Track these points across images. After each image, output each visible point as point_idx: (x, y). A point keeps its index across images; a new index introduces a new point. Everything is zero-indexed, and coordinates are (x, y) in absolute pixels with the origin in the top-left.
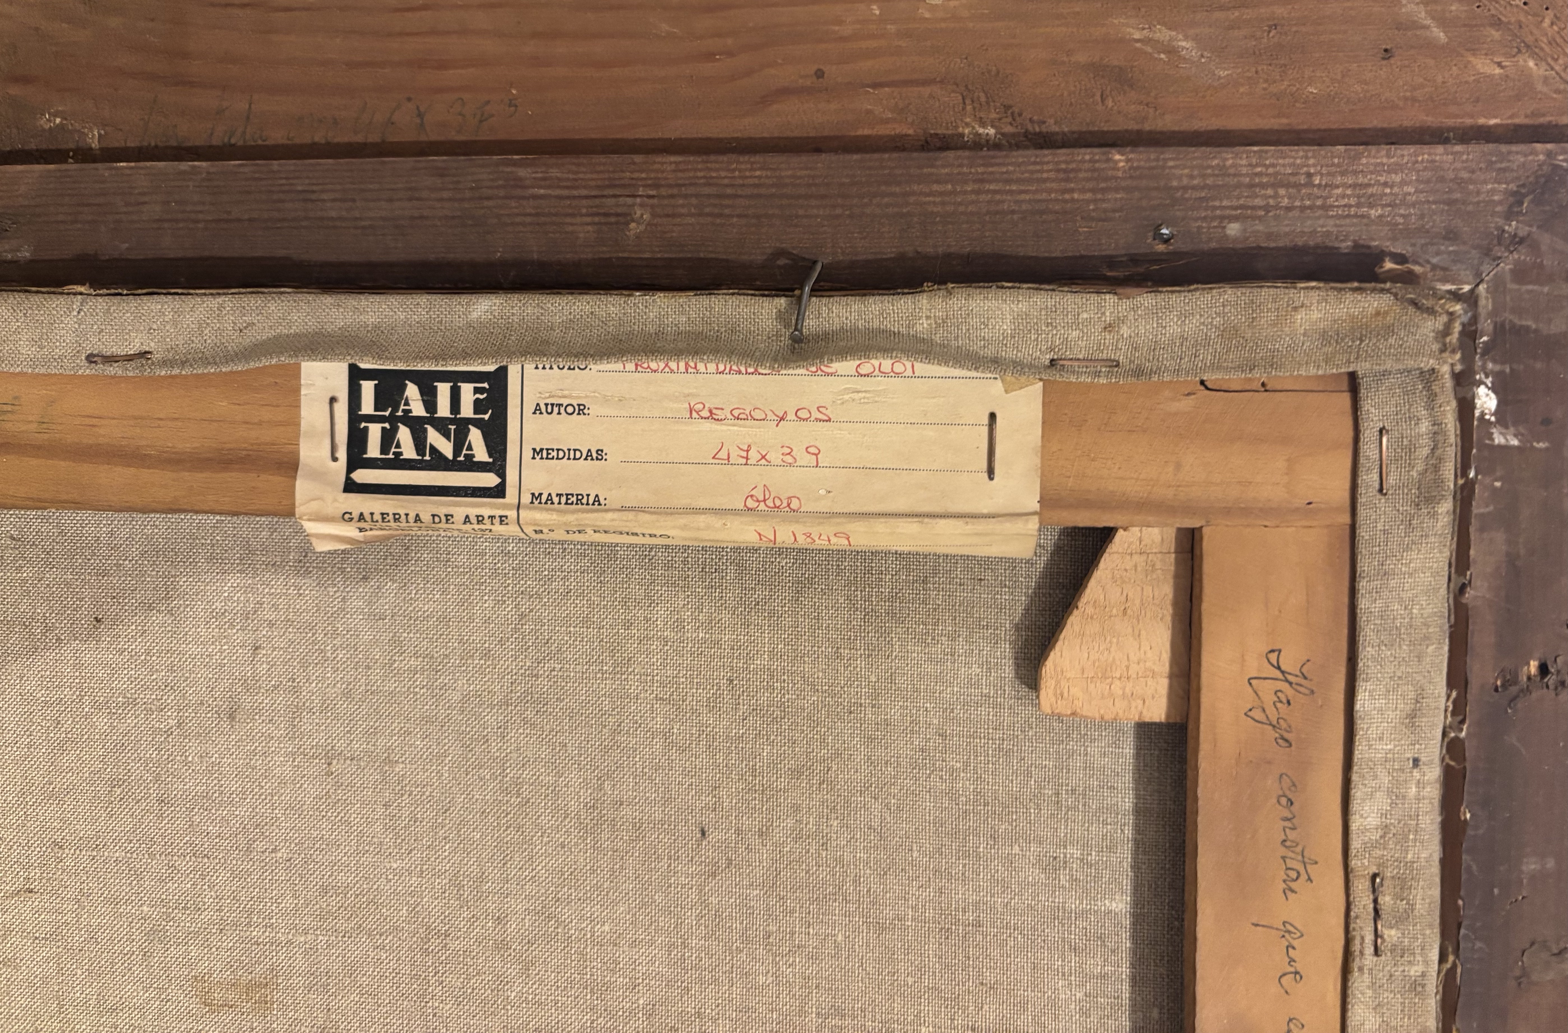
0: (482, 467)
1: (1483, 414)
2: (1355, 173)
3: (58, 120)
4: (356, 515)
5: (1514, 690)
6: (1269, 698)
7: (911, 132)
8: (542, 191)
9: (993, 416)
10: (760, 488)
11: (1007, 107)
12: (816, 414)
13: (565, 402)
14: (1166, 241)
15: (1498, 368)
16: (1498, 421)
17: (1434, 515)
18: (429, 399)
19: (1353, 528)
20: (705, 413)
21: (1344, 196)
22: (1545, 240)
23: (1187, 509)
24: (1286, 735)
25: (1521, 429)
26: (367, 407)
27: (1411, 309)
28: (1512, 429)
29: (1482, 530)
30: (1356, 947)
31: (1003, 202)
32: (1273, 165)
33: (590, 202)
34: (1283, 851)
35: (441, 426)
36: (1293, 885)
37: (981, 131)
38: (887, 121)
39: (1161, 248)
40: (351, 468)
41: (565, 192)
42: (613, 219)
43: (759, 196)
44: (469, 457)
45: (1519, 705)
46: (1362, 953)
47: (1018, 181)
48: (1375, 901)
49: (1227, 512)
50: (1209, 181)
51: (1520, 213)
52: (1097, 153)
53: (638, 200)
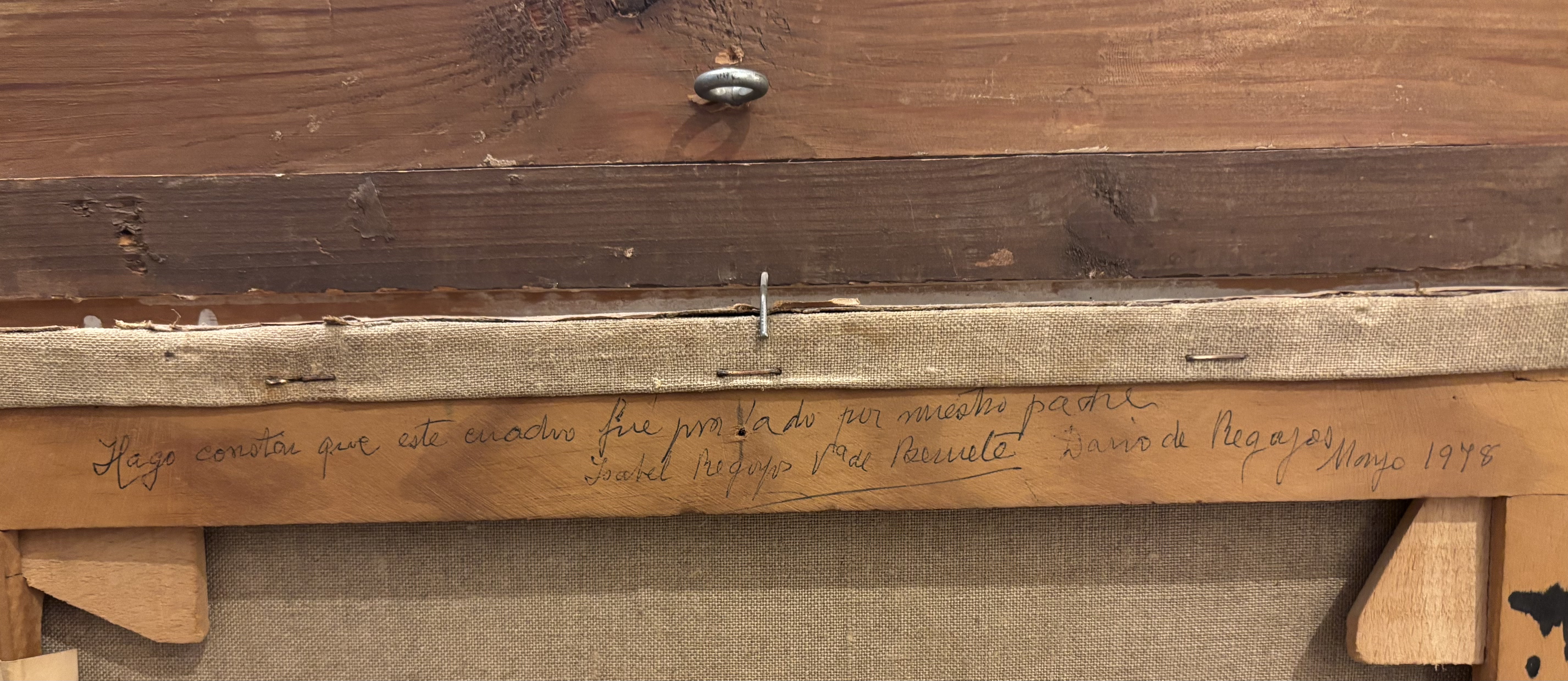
5: (144, 258)
6: (134, 472)
24: (165, 456)
30: (328, 396)
34: (261, 455)
36: (288, 446)
45: (157, 253)
46: (332, 392)
48: (292, 382)
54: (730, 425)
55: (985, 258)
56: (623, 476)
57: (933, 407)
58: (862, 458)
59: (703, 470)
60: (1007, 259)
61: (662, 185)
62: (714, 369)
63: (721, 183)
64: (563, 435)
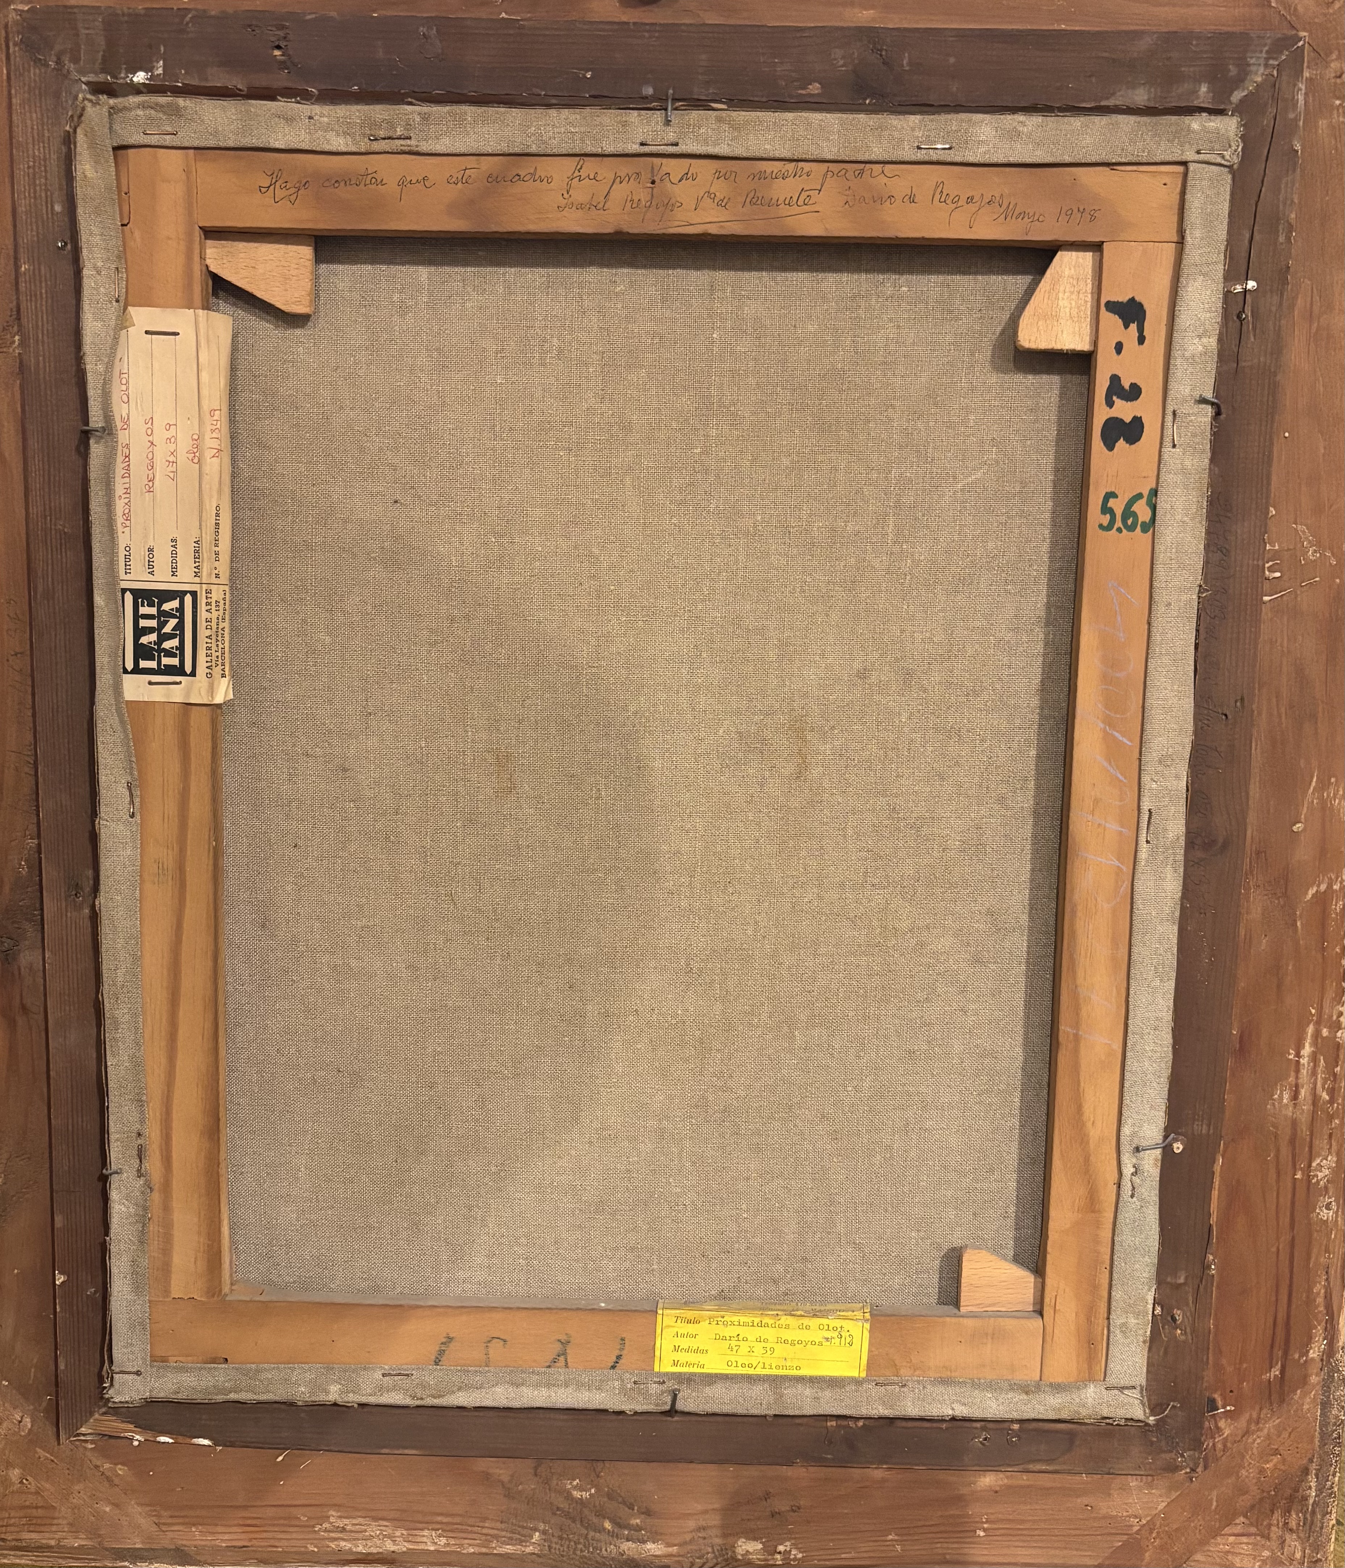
0: (182, 603)
1: (147, 79)
2: (27, 143)
3: (23, 863)
4: (208, 671)
5: (289, 64)
6: (284, 193)
7: (18, 382)
8: (50, 579)
9: (147, 332)
10: (188, 455)
11: (4, 329)
12: (149, 425)
13: (147, 559)
14: (66, 244)
15: (124, 71)
16: (151, 71)
17: (185, 108)
18: (149, 630)
19: (195, 148)
20: (151, 484)
21: (39, 149)
22: (57, 47)
23: (190, 234)
24: (303, 183)
25: (154, 59)
26: (153, 664)
27: (83, 118)
28: (155, 64)
29: (206, 80)
30: (406, 149)
31: (48, 330)
32: (24, 187)
33: (55, 553)
34: (362, 185)
35: (162, 625)
36: (379, 181)
37: (17, 343)
38: (13, 394)
39: (69, 247)
40: (185, 674)
41: (50, 567)
42: (63, 541)
43: (48, 461)
44: (177, 610)
45: (296, 61)
46: (409, 146)
47: (37, 322)
48: (384, 139)
49: (190, 214)
50: (34, 220)
51: (45, 60)
52: (21, 279)
53: (53, 527)
54: (646, 177)
55: (805, 88)
56: (580, 207)
57: (769, 171)
58: (725, 201)
59: (629, 204)
60: (818, 89)
61: (610, 33)
62: (639, 141)
63: (647, 34)
64: (546, 180)
